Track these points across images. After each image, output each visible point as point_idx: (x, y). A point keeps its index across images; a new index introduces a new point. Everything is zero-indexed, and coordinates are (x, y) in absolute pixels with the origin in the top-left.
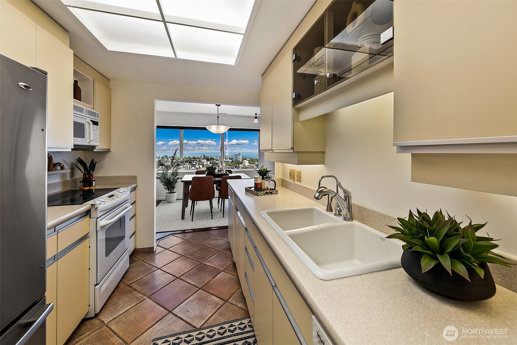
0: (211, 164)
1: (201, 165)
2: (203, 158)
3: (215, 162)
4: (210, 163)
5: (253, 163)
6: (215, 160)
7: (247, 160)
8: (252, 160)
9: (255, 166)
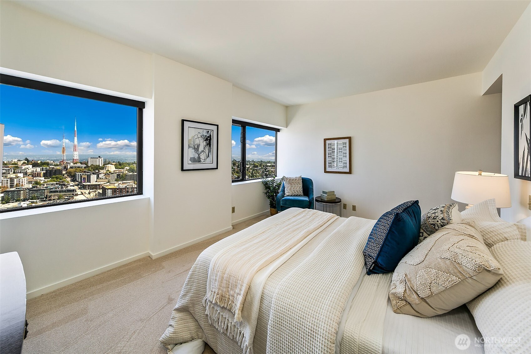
0: (44, 172)
2: (24, 163)
4: (42, 170)
5: (122, 168)
6: (51, 165)
7: (112, 165)
8: (120, 165)
9: (125, 171)
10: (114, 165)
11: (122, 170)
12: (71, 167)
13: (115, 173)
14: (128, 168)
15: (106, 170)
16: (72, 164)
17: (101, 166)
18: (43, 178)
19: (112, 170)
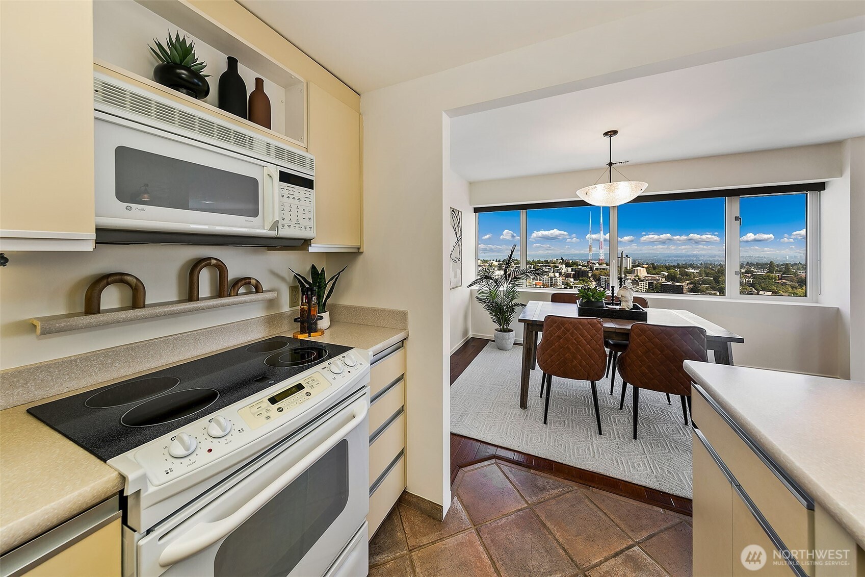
0: (574, 272)
1: (557, 272)
2: (560, 262)
3: (581, 269)
4: (572, 271)
5: (657, 273)
6: (580, 265)
7: (643, 267)
8: (654, 268)
9: (661, 278)
10: (646, 268)
11: (657, 277)
12: (597, 269)
13: (647, 280)
14: (666, 274)
15: (635, 275)
16: (597, 265)
17: (628, 269)
18: (572, 280)
19: (642, 275)
